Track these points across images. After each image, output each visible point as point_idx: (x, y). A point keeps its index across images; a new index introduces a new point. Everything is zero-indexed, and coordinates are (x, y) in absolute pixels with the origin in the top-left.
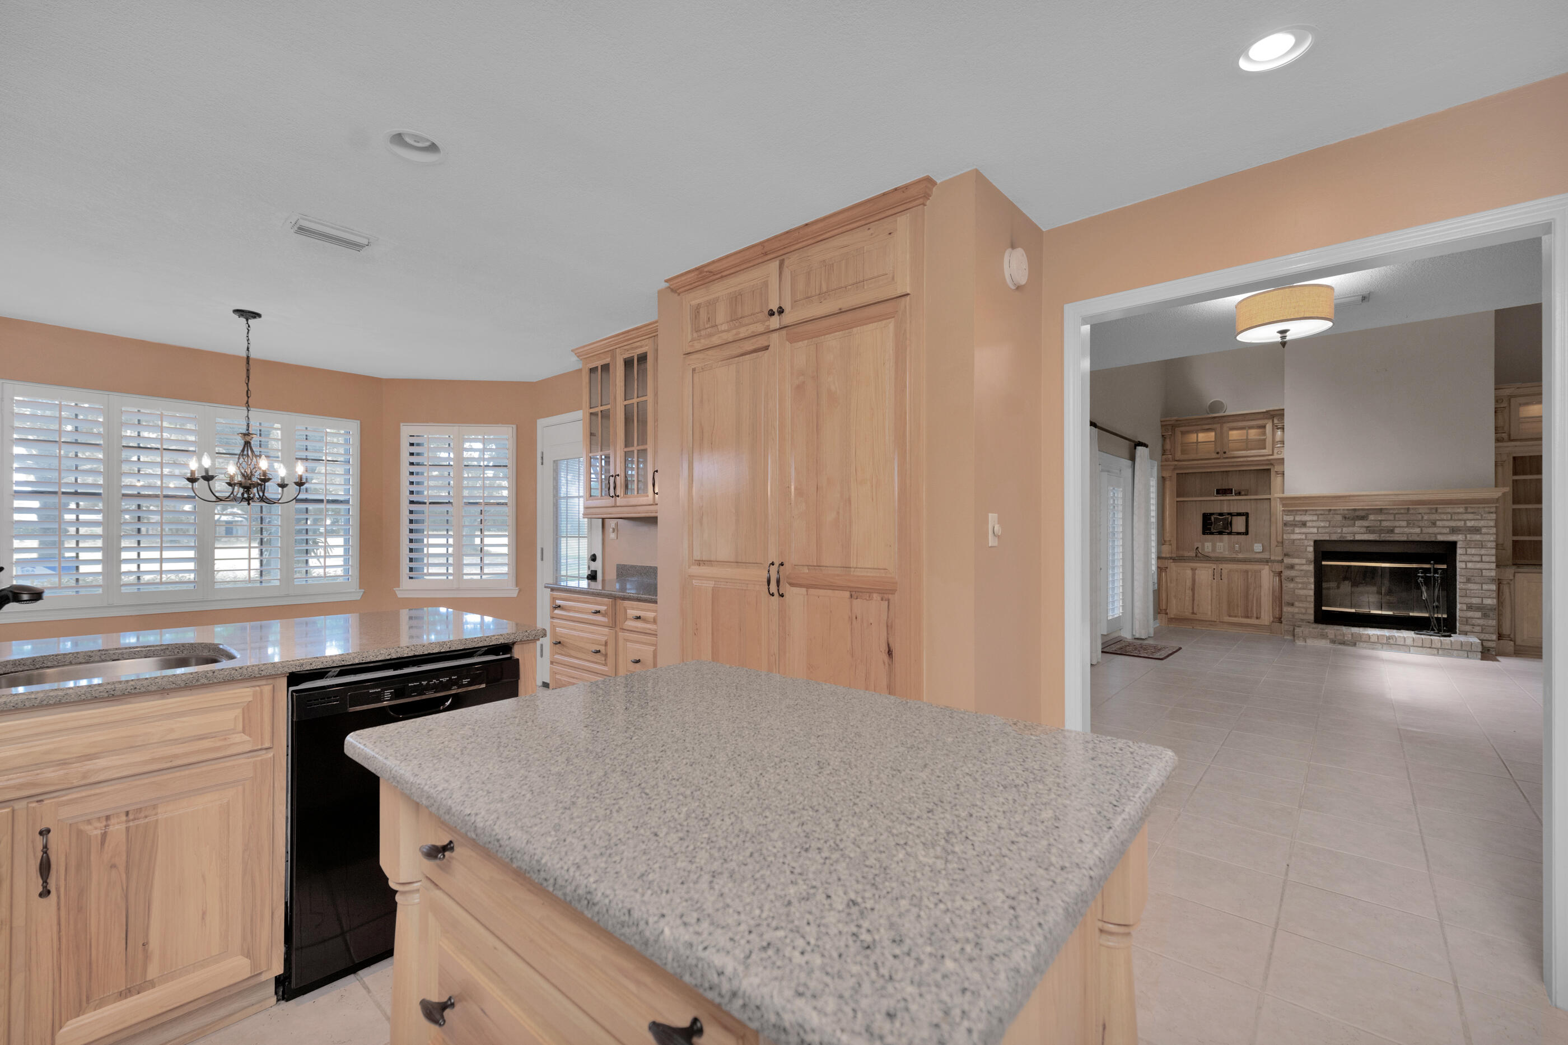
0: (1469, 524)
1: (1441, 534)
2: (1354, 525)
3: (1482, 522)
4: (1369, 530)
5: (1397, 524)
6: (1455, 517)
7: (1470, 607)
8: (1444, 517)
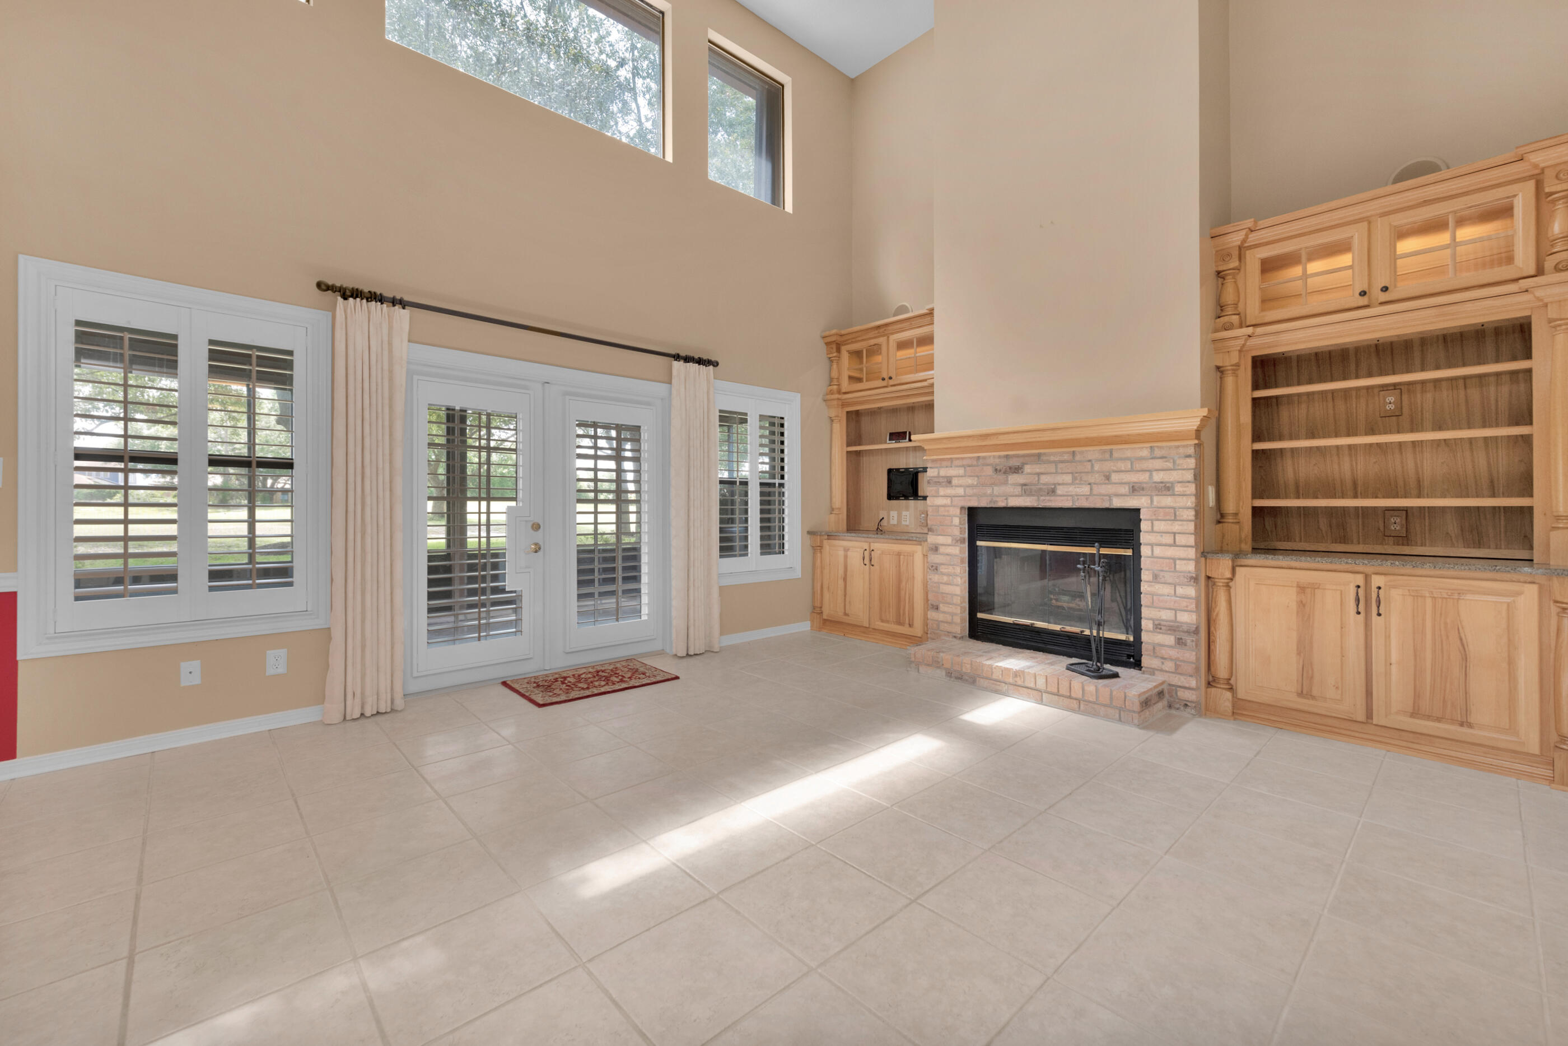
0: (1158, 477)
1: (1117, 495)
2: (1006, 483)
3: (1174, 473)
4: (1026, 489)
5: (1059, 479)
6: (1138, 466)
7: (1158, 626)
8: (1122, 466)
